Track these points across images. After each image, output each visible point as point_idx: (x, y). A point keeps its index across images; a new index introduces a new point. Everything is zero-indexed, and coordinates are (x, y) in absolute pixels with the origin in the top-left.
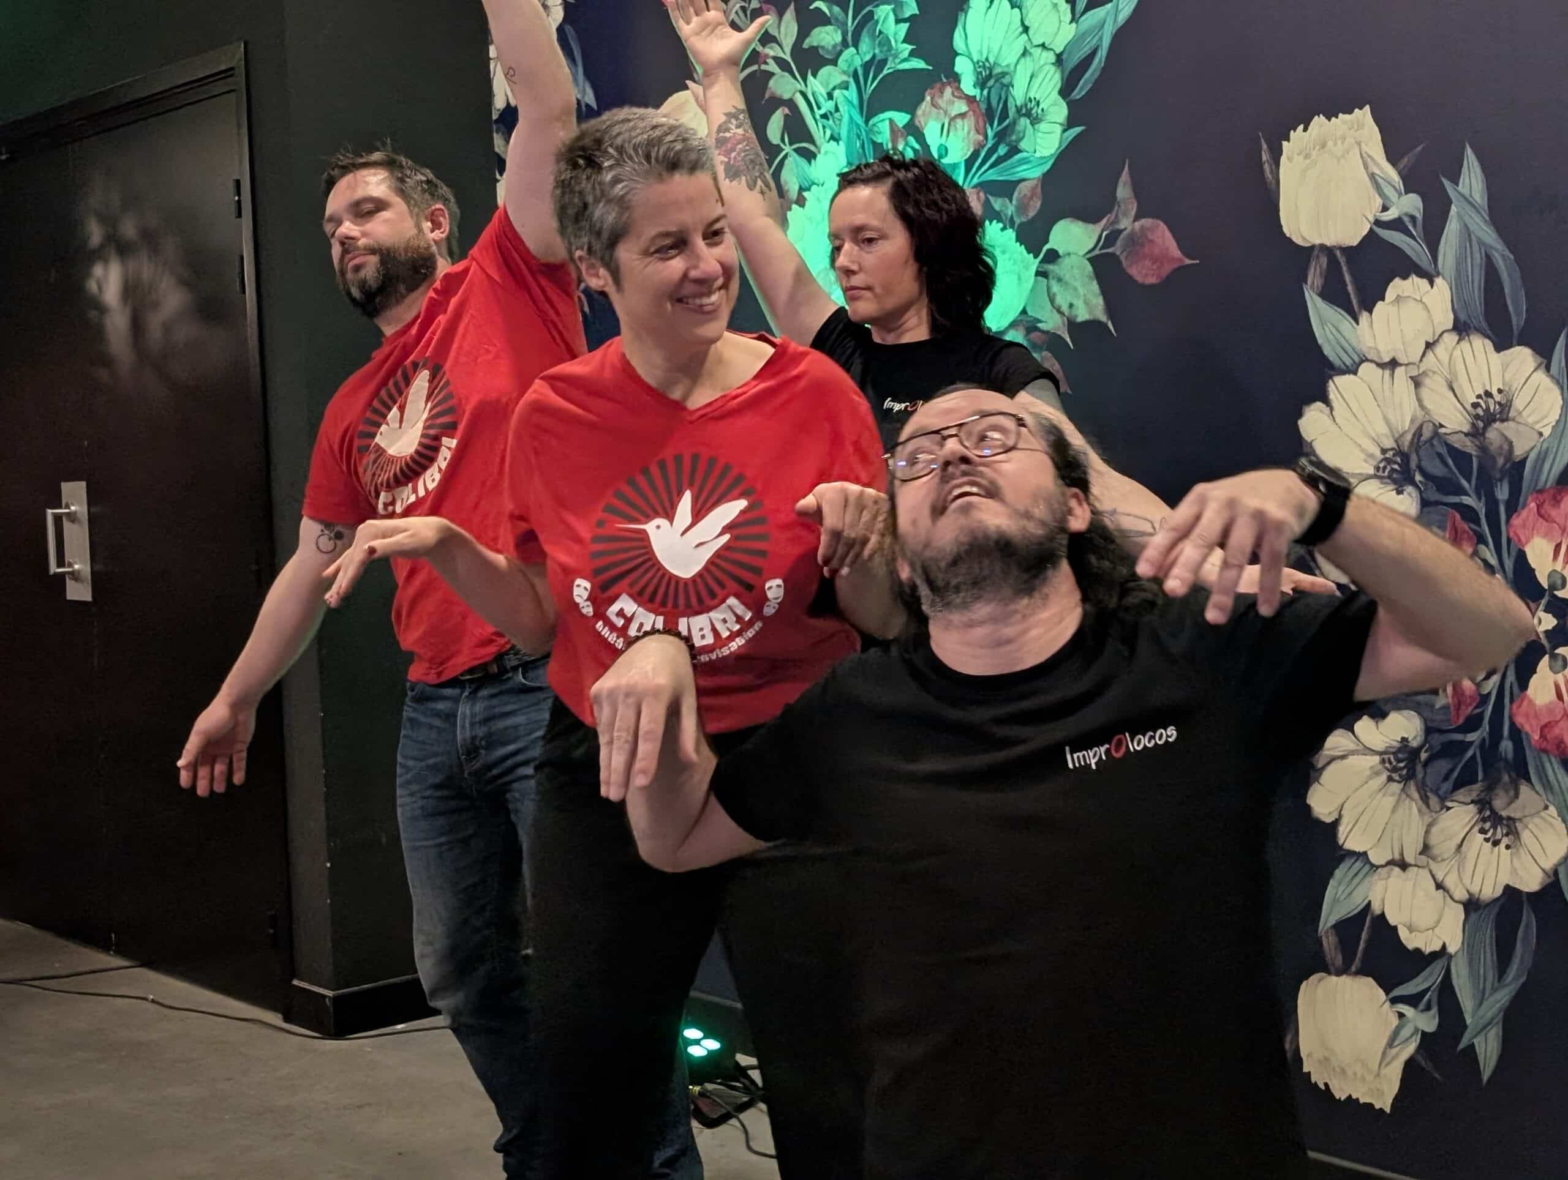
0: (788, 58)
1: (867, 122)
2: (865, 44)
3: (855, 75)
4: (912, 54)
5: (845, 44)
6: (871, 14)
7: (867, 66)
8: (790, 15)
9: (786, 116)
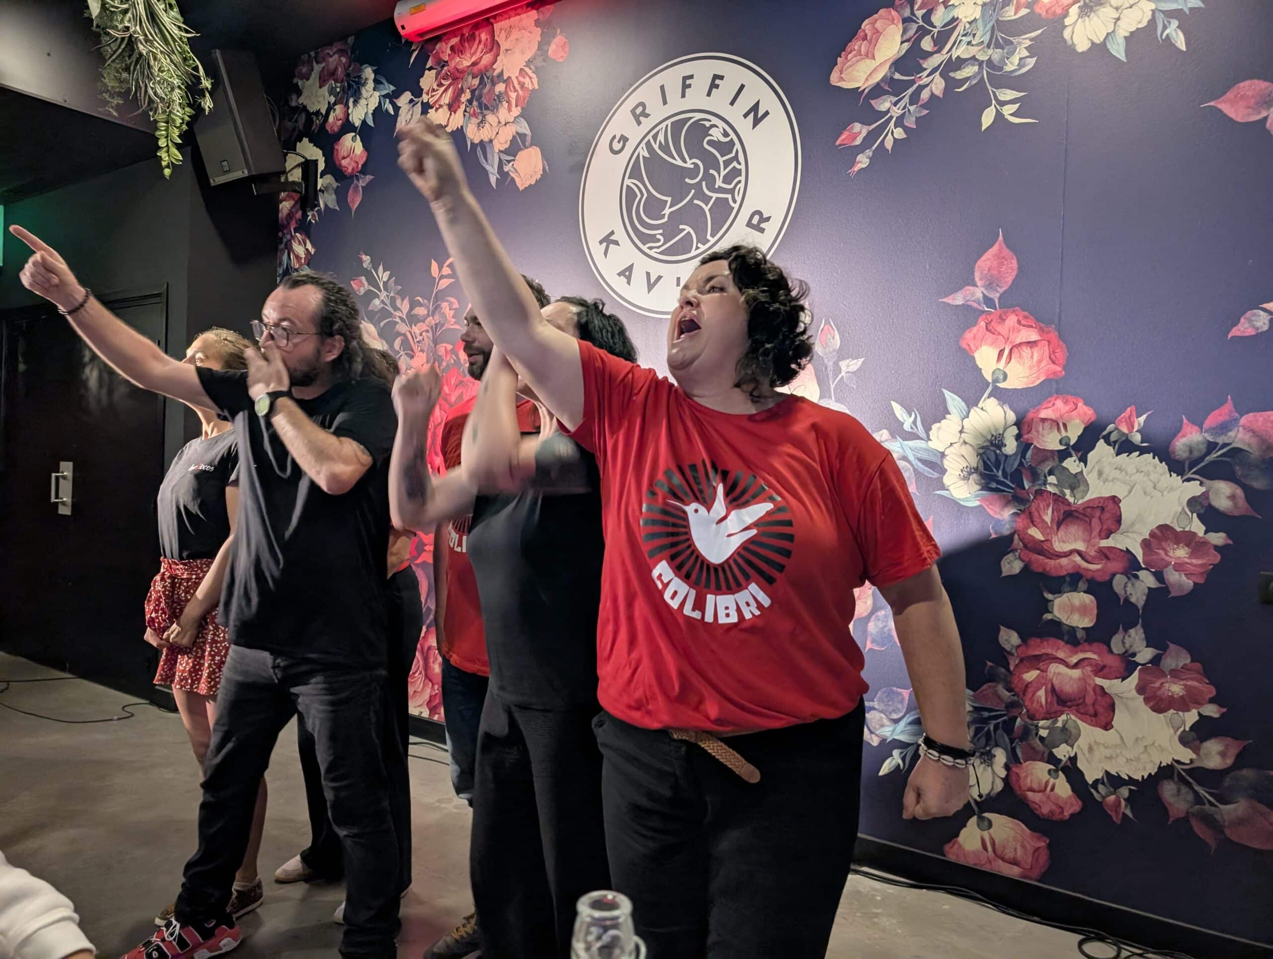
0: (404, 317)
1: (435, 347)
2: (436, 317)
3: (432, 327)
4: (455, 323)
5: (428, 315)
6: (440, 305)
7: (436, 325)
8: (406, 301)
9: (402, 340)
